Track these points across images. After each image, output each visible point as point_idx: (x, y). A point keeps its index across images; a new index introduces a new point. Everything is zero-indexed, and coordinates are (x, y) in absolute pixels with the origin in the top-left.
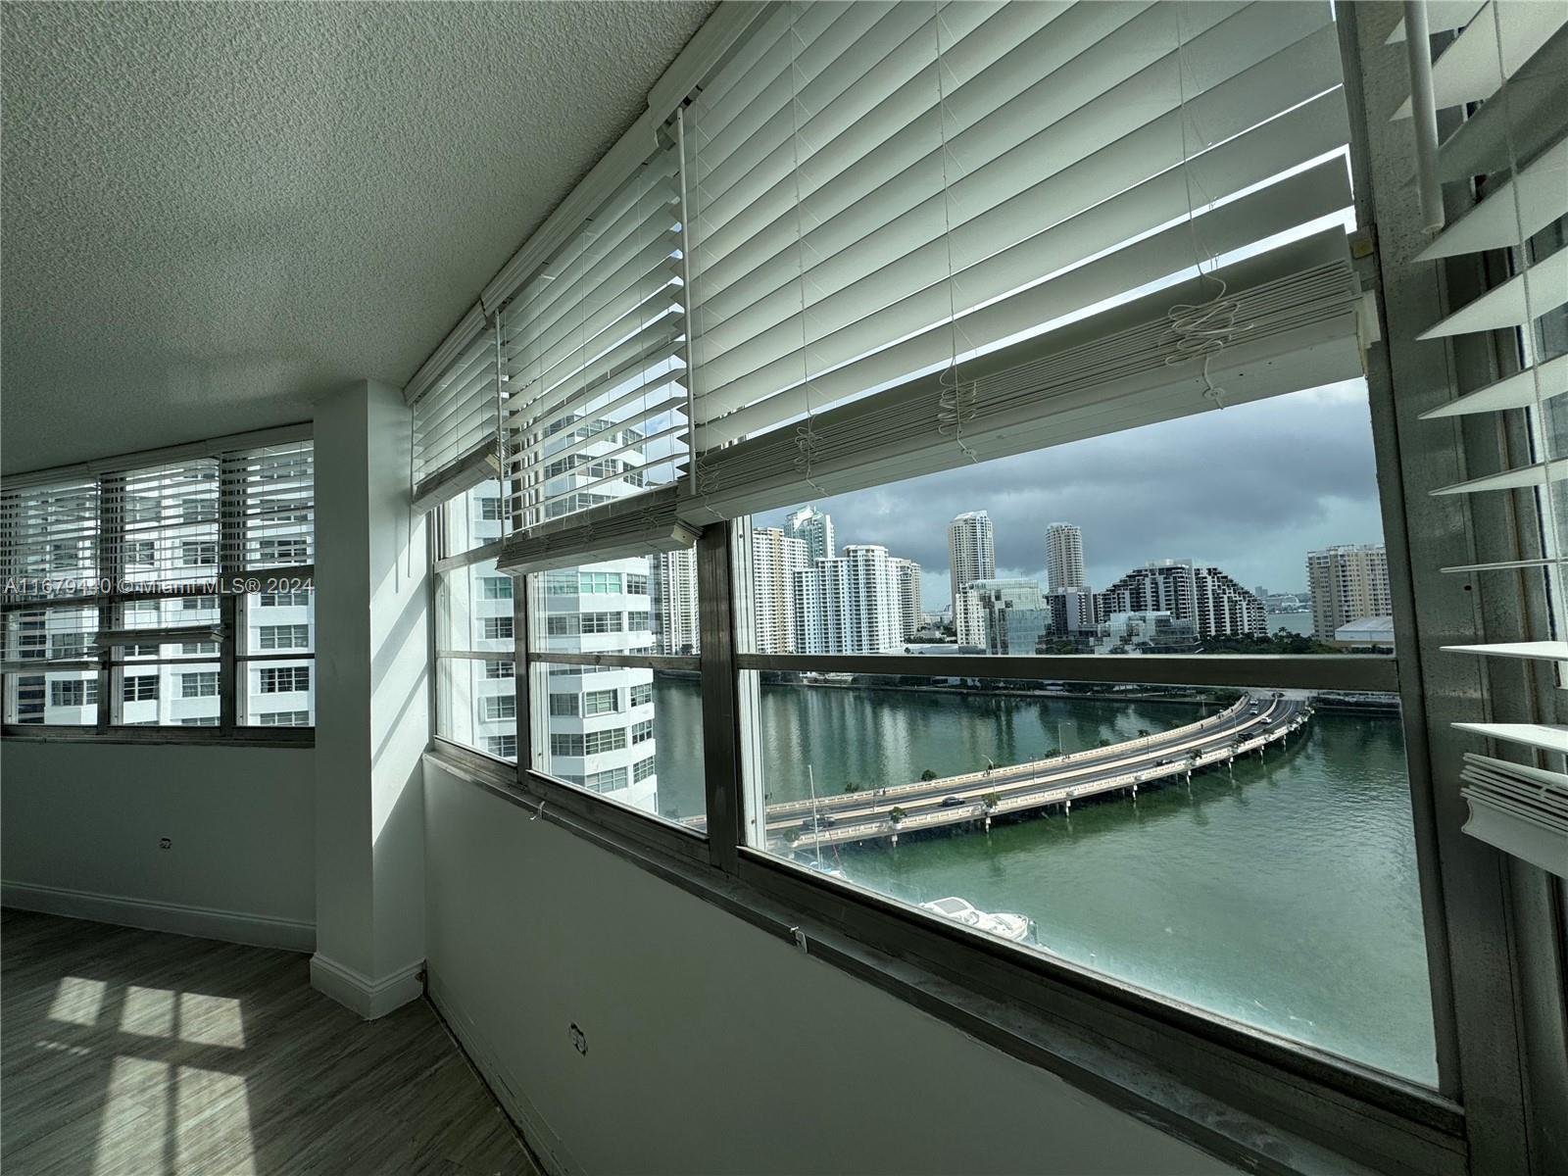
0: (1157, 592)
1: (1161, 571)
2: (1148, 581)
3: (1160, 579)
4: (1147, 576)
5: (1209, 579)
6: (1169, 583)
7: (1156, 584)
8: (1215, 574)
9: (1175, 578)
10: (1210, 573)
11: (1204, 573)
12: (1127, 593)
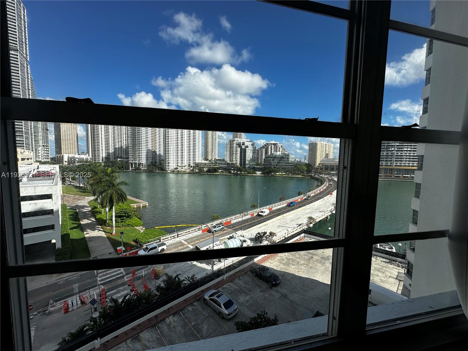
0: (272, 150)
1: (273, 144)
2: (270, 147)
3: (273, 146)
4: (270, 145)
5: (281, 148)
6: (275, 148)
7: (272, 148)
8: (282, 147)
9: (276, 146)
10: (281, 147)
11: (280, 146)
12: (264, 150)
